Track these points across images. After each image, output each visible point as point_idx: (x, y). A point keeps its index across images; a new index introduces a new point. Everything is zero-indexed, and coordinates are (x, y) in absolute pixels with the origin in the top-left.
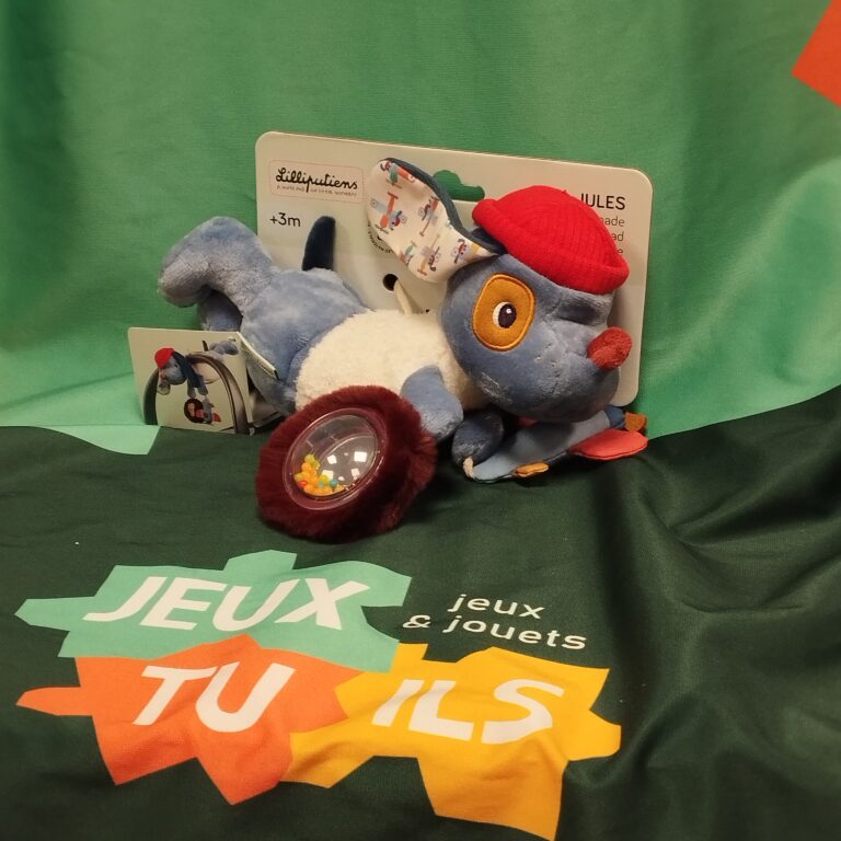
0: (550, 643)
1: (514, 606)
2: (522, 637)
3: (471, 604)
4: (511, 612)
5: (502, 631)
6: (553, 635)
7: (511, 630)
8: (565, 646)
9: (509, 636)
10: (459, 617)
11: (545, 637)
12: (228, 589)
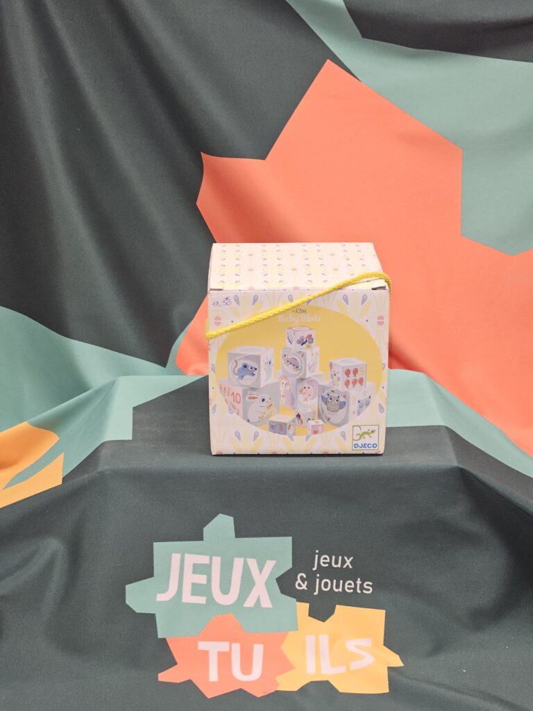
0: (359, 591)
1: (340, 558)
2: (346, 586)
3: (322, 561)
4: (339, 566)
5: (338, 587)
6: (359, 582)
7: (341, 582)
8: (364, 591)
9: (340, 590)
10: (318, 575)
11: (356, 585)
12: (211, 560)
